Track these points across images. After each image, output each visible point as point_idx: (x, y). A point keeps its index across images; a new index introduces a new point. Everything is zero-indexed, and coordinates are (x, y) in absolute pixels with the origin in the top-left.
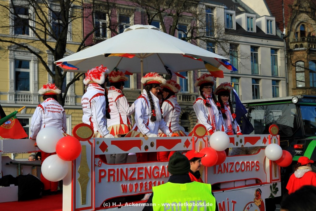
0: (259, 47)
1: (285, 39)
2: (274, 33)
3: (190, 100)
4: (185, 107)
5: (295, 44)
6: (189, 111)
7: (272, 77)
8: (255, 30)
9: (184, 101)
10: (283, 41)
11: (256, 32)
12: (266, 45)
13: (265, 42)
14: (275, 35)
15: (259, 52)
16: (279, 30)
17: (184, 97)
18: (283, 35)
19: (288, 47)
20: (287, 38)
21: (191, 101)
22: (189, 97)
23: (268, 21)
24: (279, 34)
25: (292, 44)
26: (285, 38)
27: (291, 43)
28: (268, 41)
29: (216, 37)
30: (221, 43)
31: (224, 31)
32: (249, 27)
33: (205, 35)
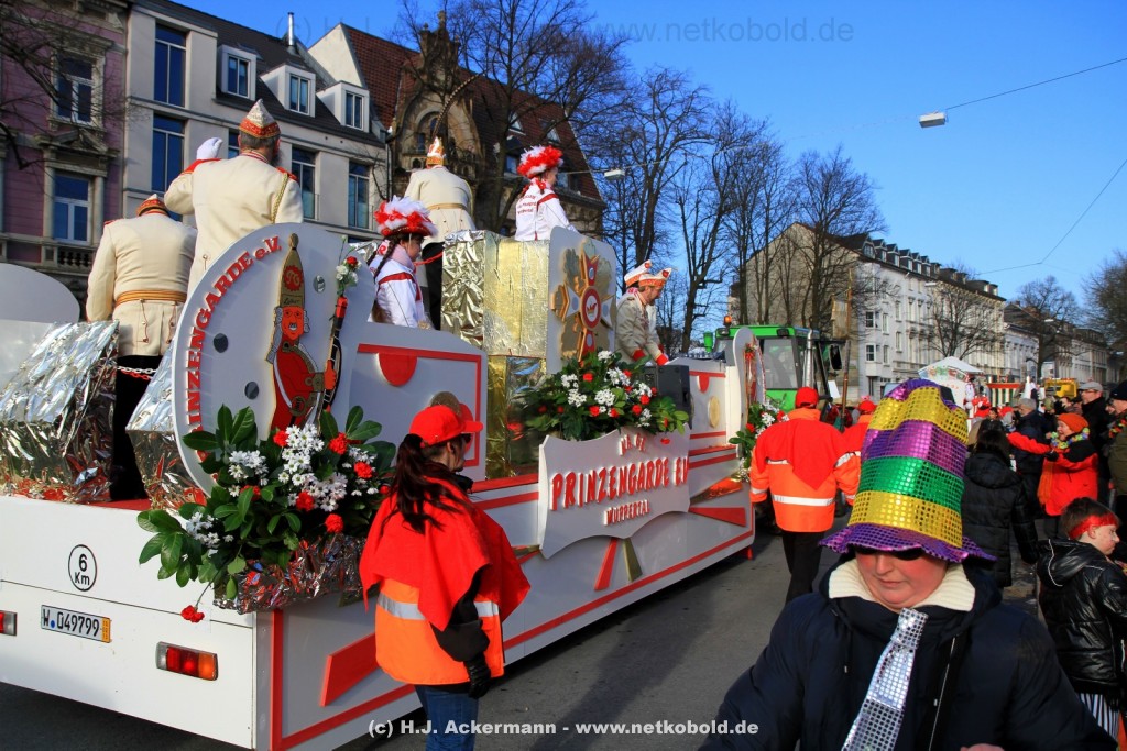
0: (318, 151)
1: (390, 146)
2: (365, 127)
4: (67, 281)
5: (413, 159)
7: (348, 229)
8: (311, 112)
9: (66, 265)
10: (384, 148)
11: (313, 115)
12: (335, 149)
13: (334, 141)
14: (367, 130)
15: (319, 163)
16: (379, 122)
18: (387, 134)
19: (396, 162)
20: (394, 143)
22: (83, 257)
23: (349, 96)
24: (377, 131)
25: (408, 158)
26: (389, 140)
27: (404, 155)
28: (345, 141)
29: (187, 107)
30: (201, 126)
31: (214, 96)
32: (294, 101)
33: (151, 97)
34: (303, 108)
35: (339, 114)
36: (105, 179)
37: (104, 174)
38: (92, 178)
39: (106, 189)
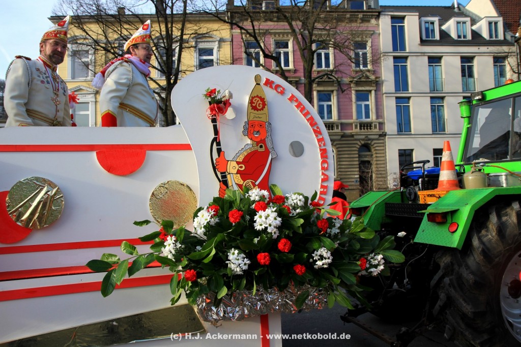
0: (474, 56)
3: (370, 129)
4: (363, 137)
6: (369, 142)
9: (363, 130)
10: (514, 45)
11: (471, 38)
12: (484, 53)
13: (483, 49)
14: (503, 39)
15: (475, 63)
17: (363, 126)
21: (372, 130)
22: (369, 125)
23: (490, 23)
24: (508, 38)
28: (489, 47)
29: (407, 51)
30: (415, 58)
31: (419, 42)
32: (460, 34)
33: (391, 50)
34: (465, 37)
35: (485, 34)
36: (375, 91)
37: (375, 88)
38: (370, 91)
39: (376, 94)
